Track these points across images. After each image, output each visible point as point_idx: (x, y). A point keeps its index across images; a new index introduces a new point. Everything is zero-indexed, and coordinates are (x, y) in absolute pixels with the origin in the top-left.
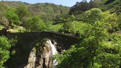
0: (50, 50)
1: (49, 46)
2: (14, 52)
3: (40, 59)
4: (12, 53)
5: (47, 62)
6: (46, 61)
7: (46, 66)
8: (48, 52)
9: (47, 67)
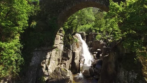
0: (80, 46)
1: (79, 40)
2: (34, 23)
3: (69, 51)
4: (32, 25)
5: (77, 59)
6: (76, 57)
7: (76, 64)
8: (78, 47)
9: (77, 66)
